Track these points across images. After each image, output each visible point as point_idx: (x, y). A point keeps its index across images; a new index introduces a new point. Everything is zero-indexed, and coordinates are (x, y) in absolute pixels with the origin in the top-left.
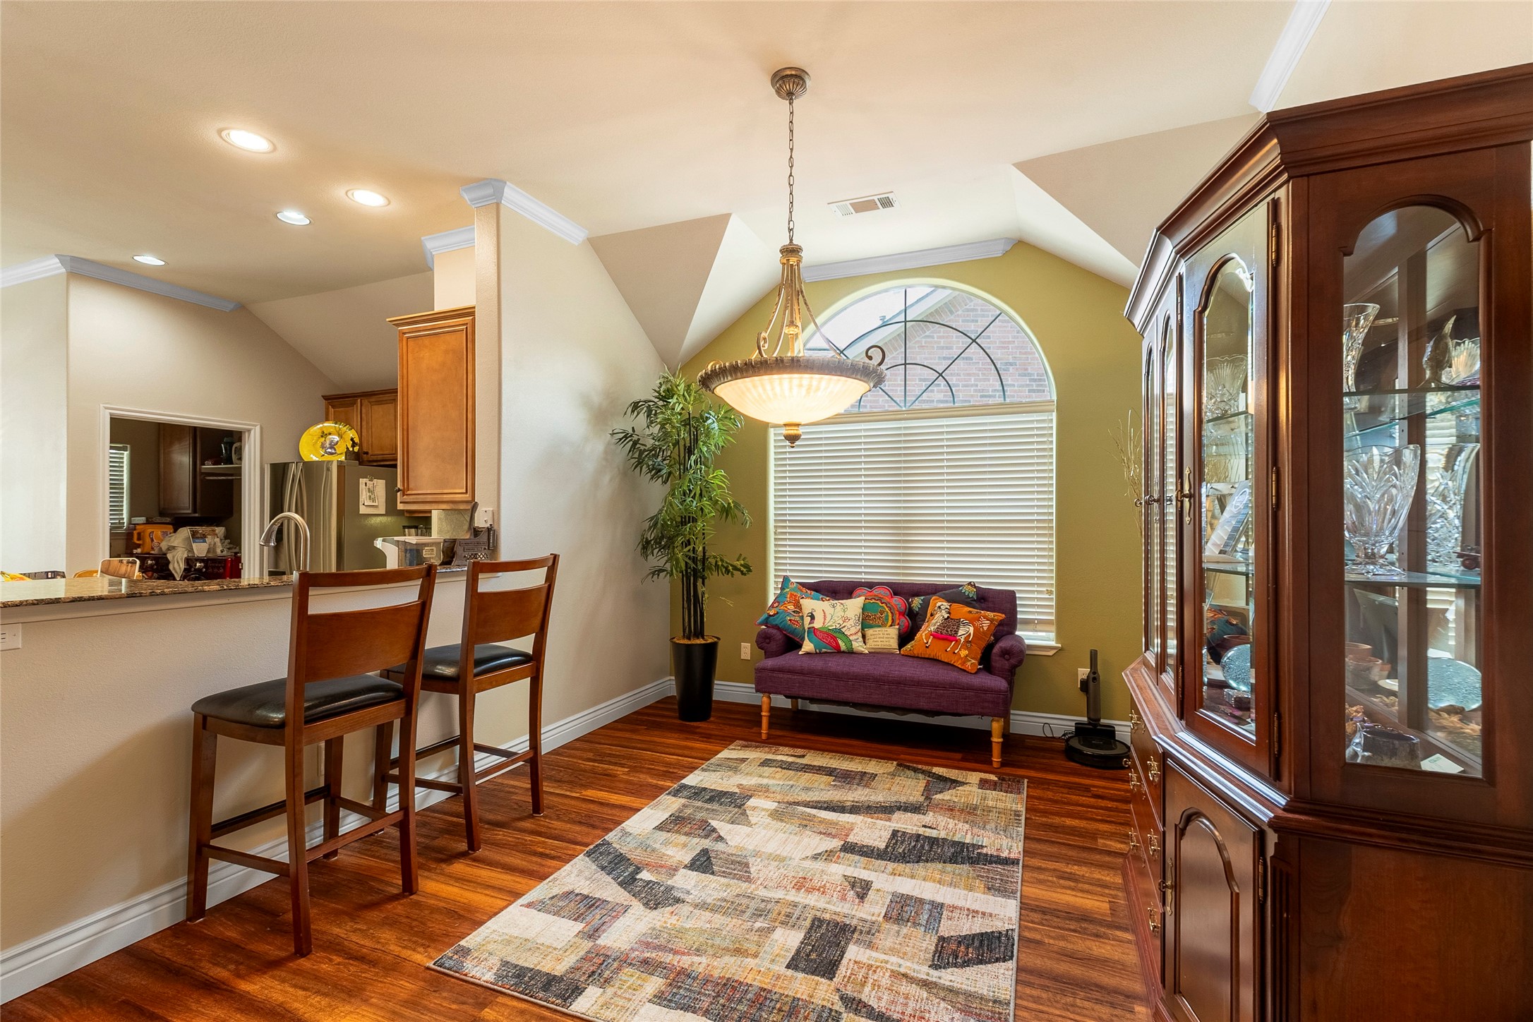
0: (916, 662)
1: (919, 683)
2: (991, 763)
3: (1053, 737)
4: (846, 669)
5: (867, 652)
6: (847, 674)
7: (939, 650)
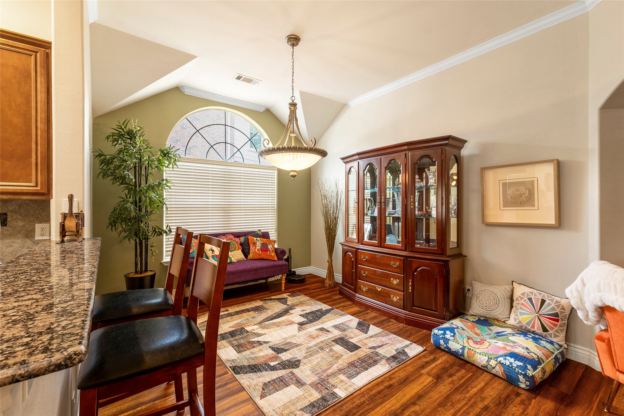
0: (258, 261)
1: (262, 268)
2: (281, 290)
3: (278, 280)
4: (236, 269)
5: (236, 261)
6: (237, 271)
7: (264, 255)
